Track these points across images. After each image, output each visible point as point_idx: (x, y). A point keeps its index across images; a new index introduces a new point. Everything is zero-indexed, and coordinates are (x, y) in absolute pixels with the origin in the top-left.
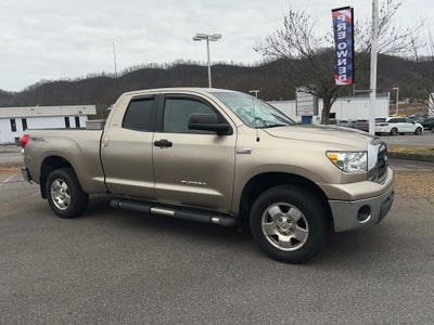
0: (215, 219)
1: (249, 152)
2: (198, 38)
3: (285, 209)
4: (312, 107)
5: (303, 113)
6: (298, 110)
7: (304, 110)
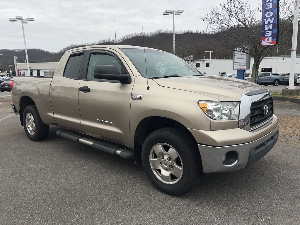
0: (119, 152)
2: (167, 13)
3: (166, 148)
4: (246, 63)
5: (239, 67)
6: (235, 65)
7: (239, 65)
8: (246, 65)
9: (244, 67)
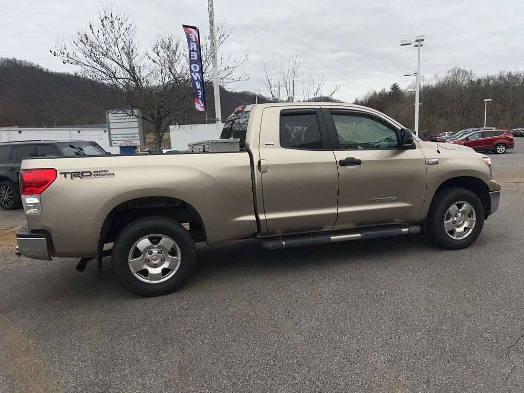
0: (405, 230)
1: (436, 163)
4: (138, 135)
5: (123, 142)
6: (112, 139)
7: (123, 139)
8: (138, 138)
9: (134, 142)
